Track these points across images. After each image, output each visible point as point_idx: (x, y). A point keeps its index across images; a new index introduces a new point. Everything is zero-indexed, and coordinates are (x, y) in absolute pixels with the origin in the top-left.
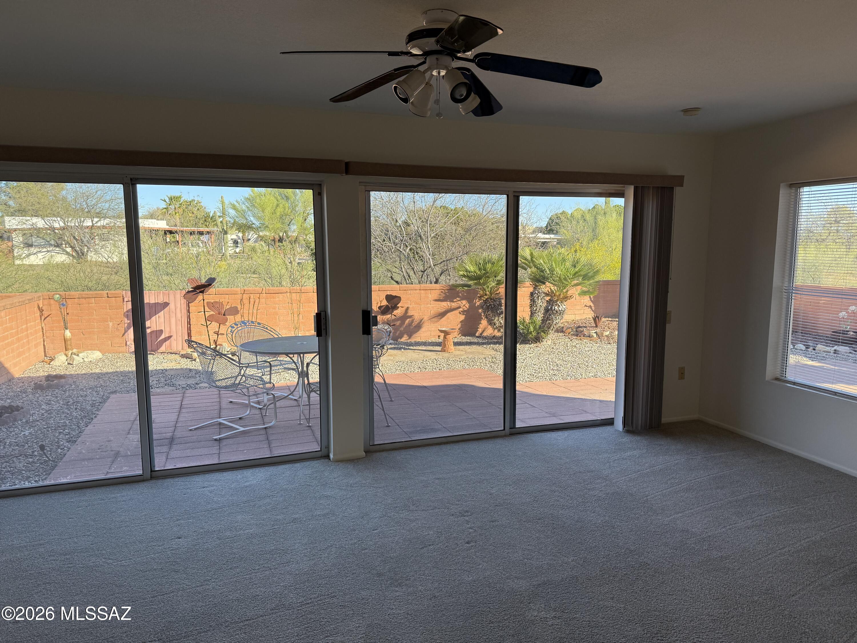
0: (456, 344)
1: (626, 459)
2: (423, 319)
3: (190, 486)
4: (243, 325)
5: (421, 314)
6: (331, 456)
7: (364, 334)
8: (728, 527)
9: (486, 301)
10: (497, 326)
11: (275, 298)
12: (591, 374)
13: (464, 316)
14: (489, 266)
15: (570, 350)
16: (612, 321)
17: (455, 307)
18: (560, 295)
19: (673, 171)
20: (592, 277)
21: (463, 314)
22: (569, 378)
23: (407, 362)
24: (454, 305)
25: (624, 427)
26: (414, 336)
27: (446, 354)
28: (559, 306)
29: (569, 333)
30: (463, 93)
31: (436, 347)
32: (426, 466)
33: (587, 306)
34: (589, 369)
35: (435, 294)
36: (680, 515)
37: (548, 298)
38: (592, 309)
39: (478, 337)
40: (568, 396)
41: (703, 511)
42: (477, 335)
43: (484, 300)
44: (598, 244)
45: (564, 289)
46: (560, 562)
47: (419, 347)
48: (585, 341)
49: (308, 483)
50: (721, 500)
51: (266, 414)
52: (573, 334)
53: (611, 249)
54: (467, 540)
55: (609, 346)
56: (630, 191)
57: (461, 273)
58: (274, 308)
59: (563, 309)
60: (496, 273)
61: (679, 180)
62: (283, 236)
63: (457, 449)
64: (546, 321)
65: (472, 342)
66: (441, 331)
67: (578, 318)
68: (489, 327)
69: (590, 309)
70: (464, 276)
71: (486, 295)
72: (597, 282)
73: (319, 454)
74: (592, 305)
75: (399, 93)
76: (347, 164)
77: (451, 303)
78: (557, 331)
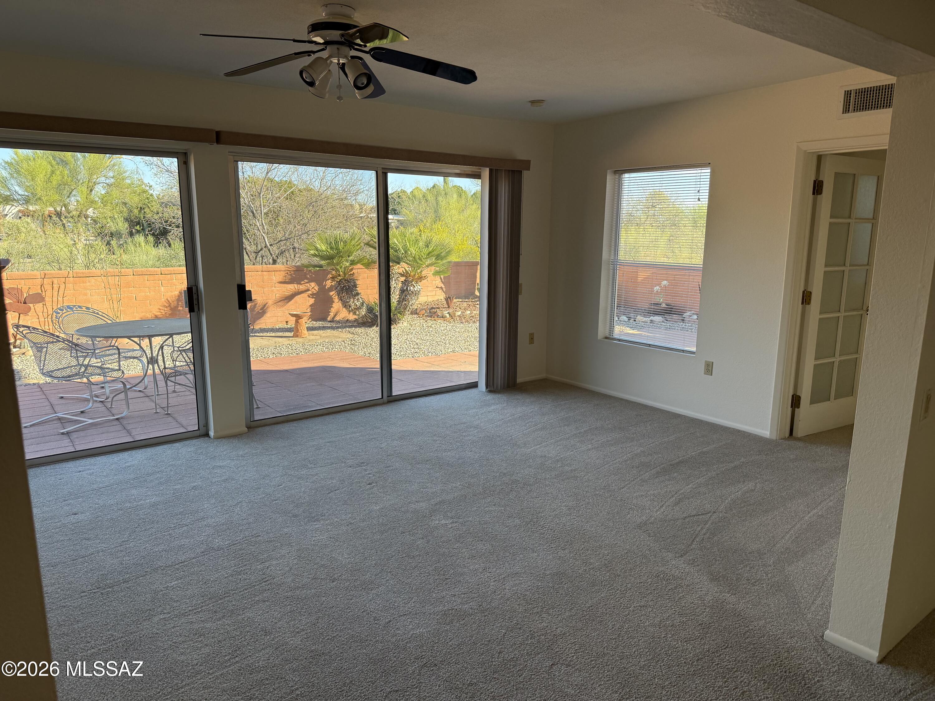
0: (309, 329)
1: (491, 412)
2: (267, 304)
3: (62, 472)
4: (69, 310)
5: (265, 298)
6: (212, 433)
7: (240, 309)
8: (575, 451)
9: (339, 282)
10: (352, 308)
11: (86, 283)
12: (449, 350)
13: (314, 299)
14: (341, 246)
15: (426, 330)
16: (462, 301)
17: (303, 290)
18: (415, 275)
19: (521, 156)
20: (445, 257)
21: (313, 298)
22: (430, 354)
23: (258, 349)
24: (302, 287)
25: (487, 388)
26: (258, 322)
27: (299, 340)
28: (414, 286)
29: (423, 315)
30: (363, 82)
31: (287, 333)
32: (313, 434)
33: (438, 288)
34: (448, 345)
35: (280, 276)
36: (538, 446)
37: (403, 279)
38: (443, 290)
39: (330, 321)
40: (432, 369)
41: (555, 442)
42: (329, 319)
43: (337, 282)
44: (441, 226)
45: (419, 269)
46: (450, 487)
47: (266, 333)
48: (439, 321)
49: (195, 458)
50: (568, 434)
51: (111, 406)
52: (427, 316)
53: (454, 231)
54: (368, 482)
55: (462, 325)
56: (486, 173)
57: (312, 252)
58: (86, 294)
59: (418, 290)
60: (350, 253)
61: (526, 165)
62: (61, 209)
63: (341, 417)
64: (402, 302)
65: (326, 327)
66: (293, 315)
67: (430, 299)
68: (344, 309)
69: (441, 291)
70: (315, 255)
71: (339, 275)
72: (449, 262)
73: (198, 433)
74: (443, 286)
75: (306, 77)
76: (218, 133)
77: (299, 285)
78: (412, 313)
